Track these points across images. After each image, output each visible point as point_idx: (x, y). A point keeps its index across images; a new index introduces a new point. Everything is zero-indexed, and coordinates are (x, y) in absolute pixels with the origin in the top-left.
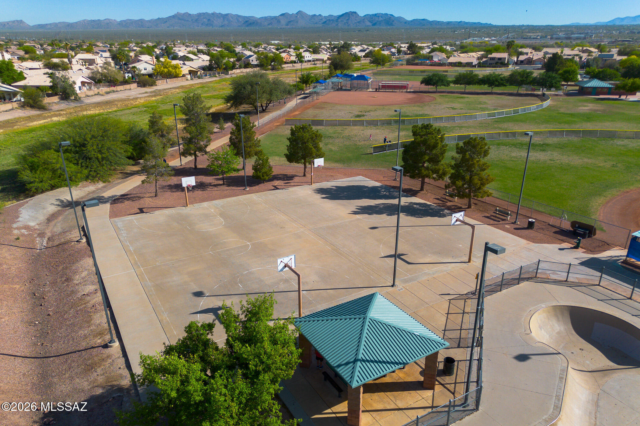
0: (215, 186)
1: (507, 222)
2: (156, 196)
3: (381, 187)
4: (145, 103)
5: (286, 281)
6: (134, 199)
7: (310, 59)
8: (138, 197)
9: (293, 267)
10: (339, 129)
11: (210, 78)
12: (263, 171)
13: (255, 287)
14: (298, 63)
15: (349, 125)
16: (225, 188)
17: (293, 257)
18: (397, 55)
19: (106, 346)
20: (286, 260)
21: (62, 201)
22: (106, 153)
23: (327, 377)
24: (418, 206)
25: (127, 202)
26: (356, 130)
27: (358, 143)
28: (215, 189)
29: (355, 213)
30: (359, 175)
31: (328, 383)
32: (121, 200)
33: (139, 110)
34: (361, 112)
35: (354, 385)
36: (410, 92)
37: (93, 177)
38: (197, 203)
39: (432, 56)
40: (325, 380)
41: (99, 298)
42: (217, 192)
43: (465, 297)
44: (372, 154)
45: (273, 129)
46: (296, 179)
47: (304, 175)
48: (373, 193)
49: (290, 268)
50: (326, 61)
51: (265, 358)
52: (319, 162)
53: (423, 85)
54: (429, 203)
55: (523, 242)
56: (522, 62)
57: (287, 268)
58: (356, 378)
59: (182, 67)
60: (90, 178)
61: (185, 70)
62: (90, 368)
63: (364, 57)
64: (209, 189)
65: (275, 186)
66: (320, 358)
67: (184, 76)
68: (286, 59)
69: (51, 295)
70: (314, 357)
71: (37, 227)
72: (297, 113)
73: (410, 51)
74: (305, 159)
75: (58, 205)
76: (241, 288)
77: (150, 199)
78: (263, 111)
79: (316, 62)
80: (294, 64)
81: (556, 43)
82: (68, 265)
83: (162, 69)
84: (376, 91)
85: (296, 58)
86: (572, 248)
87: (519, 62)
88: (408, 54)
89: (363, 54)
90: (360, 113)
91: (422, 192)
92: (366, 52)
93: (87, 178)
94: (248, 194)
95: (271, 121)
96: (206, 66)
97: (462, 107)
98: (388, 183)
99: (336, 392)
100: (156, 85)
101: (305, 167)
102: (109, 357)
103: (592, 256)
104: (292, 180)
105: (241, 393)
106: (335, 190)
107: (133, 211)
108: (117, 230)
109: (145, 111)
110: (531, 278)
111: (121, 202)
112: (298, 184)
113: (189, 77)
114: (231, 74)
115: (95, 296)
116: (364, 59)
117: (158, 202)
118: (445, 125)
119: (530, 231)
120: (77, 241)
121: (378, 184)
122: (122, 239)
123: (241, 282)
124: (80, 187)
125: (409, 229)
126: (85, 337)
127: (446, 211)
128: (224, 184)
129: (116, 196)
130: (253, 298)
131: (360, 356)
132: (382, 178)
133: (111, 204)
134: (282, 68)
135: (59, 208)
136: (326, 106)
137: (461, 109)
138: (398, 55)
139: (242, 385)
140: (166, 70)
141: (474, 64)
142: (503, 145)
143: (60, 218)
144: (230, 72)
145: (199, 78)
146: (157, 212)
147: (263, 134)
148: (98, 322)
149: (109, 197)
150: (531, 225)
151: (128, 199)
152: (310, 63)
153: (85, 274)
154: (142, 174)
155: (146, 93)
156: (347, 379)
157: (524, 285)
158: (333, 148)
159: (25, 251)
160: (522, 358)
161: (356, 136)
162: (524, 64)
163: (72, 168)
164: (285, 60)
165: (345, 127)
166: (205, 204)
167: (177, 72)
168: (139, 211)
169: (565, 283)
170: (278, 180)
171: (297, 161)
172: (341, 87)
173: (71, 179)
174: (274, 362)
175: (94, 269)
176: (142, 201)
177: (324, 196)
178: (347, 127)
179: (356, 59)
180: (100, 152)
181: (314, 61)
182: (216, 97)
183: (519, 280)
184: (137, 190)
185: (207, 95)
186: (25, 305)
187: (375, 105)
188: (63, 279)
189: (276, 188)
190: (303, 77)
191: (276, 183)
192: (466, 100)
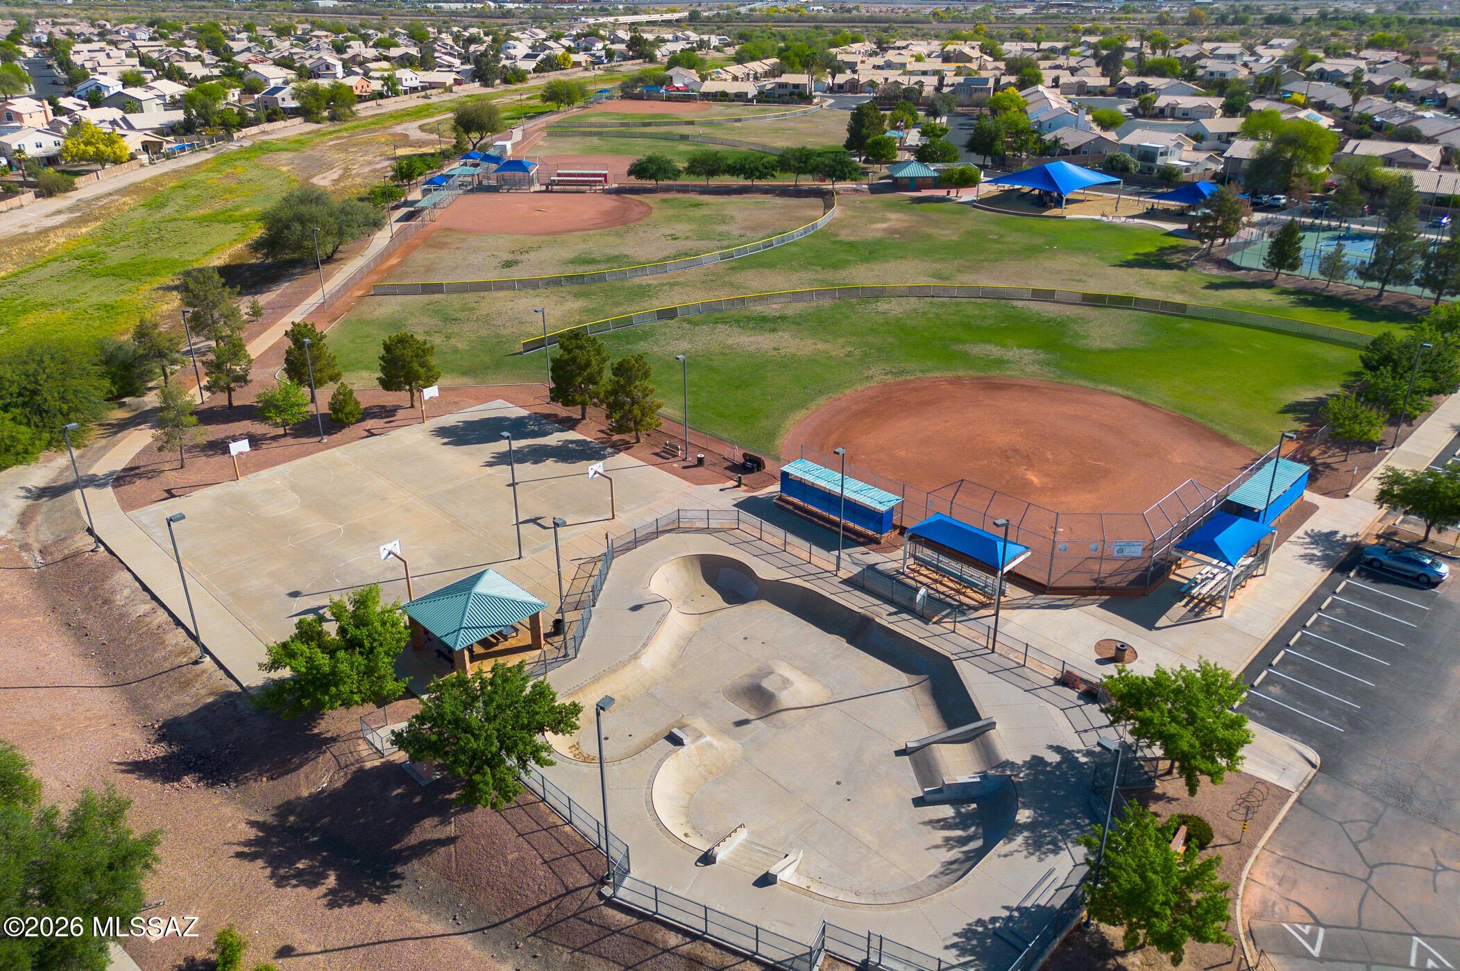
0: (274, 438)
1: (678, 459)
2: (182, 467)
3: (529, 417)
4: (70, 247)
5: (394, 569)
6: (150, 475)
7: (415, 83)
8: (154, 471)
9: (398, 554)
10: (471, 298)
11: (193, 156)
12: (347, 410)
13: (357, 580)
14: (388, 97)
15: (490, 290)
16: (289, 440)
17: (397, 542)
18: (605, 61)
19: (196, 663)
20: (389, 547)
21: (29, 490)
22: (75, 400)
23: (440, 654)
24: (574, 446)
25: (139, 483)
26: (499, 302)
27: (503, 332)
28: (274, 444)
29: (490, 464)
30: (498, 397)
31: (441, 659)
32: (128, 479)
33: (65, 267)
34: (513, 252)
35: (458, 648)
36: (609, 192)
37: (58, 441)
38: (251, 472)
39: (671, 78)
40: (439, 657)
41: (162, 616)
42: (277, 450)
43: (594, 560)
44: (521, 353)
45: (353, 306)
46: (400, 414)
47: (412, 406)
48: (517, 428)
49: (395, 555)
50: (451, 87)
51: (377, 636)
52: (431, 392)
53: (633, 177)
54: (589, 440)
55: (685, 484)
56: (841, 86)
57: (391, 556)
58: (459, 642)
59: (124, 136)
60: (55, 444)
61: (132, 142)
62: (187, 684)
63: (535, 70)
64: (264, 446)
65: (368, 431)
66: (426, 632)
67: (133, 157)
68: (360, 88)
69: (92, 623)
70: (422, 633)
71: (10, 536)
72: (394, 261)
73: (633, 51)
74: (410, 385)
75: (27, 497)
76: (339, 584)
77: (174, 473)
78: (329, 259)
79: (429, 92)
80: (380, 101)
81: (935, 14)
82: (97, 584)
83: (82, 147)
84: (547, 191)
85: (383, 86)
86: (734, 487)
87: (836, 88)
88: (629, 59)
89: (531, 65)
90: (511, 257)
91: (584, 422)
92: (539, 59)
93: (49, 444)
94: (328, 448)
95: (346, 287)
96: (179, 123)
97: (688, 234)
98: (539, 410)
99: (449, 665)
100: (76, 189)
101: (412, 396)
102: (203, 672)
103: (751, 494)
104: (394, 415)
105: (359, 665)
106: (463, 429)
107: (154, 497)
108: (143, 528)
109: (80, 270)
110: (674, 529)
111: (130, 483)
112: (405, 422)
113: (144, 158)
114: (240, 139)
115: (155, 615)
116: (535, 75)
117: (189, 476)
118: (650, 282)
119: (699, 469)
120: (92, 551)
121: (524, 413)
122: (158, 541)
123: (338, 577)
124: (43, 462)
125: (554, 482)
126: (165, 659)
127: (609, 450)
128: (285, 435)
129: (115, 472)
130: (359, 590)
131: (464, 625)
132: (531, 401)
133: (114, 487)
134: (353, 114)
135: (30, 502)
136: (448, 240)
137: (687, 238)
138: (609, 61)
139: (359, 659)
140: (91, 150)
141: (750, 96)
142: (722, 323)
143: (39, 518)
144: (236, 136)
145: (168, 158)
146: (197, 494)
147: (335, 320)
148: (174, 642)
149: (107, 476)
150: (700, 462)
151: (140, 476)
152: (419, 94)
153: (126, 592)
154: (142, 427)
155: (59, 212)
156: (452, 646)
157: (662, 538)
158: (460, 346)
159: (18, 572)
160: (636, 608)
161: (500, 314)
162: (845, 92)
163: (24, 432)
164: (357, 92)
165: (482, 294)
166: (265, 474)
167: (118, 153)
168: (166, 495)
169: (707, 530)
170: (372, 418)
171: (399, 389)
172: (480, 183)
173: (26, 452)
174: (385, 639)
175: (137, 584)
176: (162, 478)
177: (446, 440)
178: (486, 293)
179: (518, 77)
180: (63, 398)
181: (424, 88)
182: (222, 217)
183: (657, 533)
184: (145, 459)
185: (202, 212)
186: (65, 638)
187: (541, 234)
188: (100, 602)
189: (371, 434)
190: (401, 168)
191: (370, 424)
192: (704, 211)
